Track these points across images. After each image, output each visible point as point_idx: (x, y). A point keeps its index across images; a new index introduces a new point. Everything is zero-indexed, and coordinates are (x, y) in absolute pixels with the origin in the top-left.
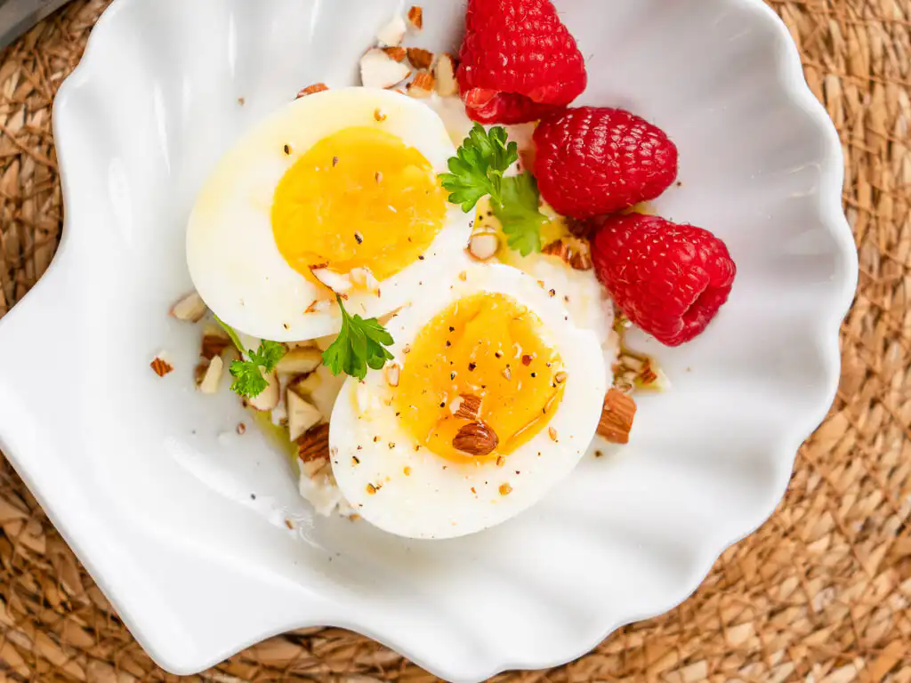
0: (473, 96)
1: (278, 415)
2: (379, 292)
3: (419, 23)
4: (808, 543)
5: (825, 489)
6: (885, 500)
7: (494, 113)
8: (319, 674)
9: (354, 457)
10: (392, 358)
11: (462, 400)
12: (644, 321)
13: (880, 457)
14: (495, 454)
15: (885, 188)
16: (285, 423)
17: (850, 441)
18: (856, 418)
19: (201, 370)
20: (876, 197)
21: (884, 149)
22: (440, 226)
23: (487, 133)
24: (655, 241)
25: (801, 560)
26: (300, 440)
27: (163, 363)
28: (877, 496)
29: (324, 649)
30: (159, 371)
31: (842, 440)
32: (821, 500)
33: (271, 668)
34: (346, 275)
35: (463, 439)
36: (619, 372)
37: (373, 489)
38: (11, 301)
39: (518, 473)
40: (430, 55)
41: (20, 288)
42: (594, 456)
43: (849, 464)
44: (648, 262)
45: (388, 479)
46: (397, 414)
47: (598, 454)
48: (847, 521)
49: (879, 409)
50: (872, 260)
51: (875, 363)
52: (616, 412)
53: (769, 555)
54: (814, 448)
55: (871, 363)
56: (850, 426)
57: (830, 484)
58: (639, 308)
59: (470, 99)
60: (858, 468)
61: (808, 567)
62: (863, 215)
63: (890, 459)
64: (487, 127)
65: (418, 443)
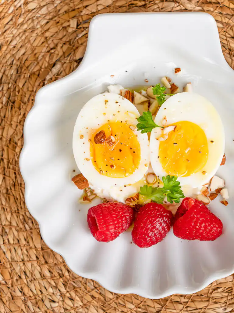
0: (192, 201)
1: (144, 92)
2: (157, 140)
3: (222, 203)
4: (12, 214)
5: (23, 229)
6: (9, 243)
7: (184, 204)
8: (67, 59)
9: (118, 103)
10: (137, 130)
11: (113, 141)
12: (101, 206)
13: (21, 250)
14: (93, 140)
15: (94, 301)
16: (140, 93)
17: (31, 245)
18: (36, 250)
19: (169, 81)
20: (93, 297)
21: (104, 308)
22: (164, 168)
23: (180, 198)
24: (121, 223)
25: (9, 210)
26: (133, 94)
27: (179, 72)
28: (12, 242)
29: (73, 65)
30: (177, 69)
31: (33, 242)
32: (21, 226)
33: (77, 48)
34: (168, 134)
35: (103, 134)
36: (92, 192)
37: (106, 102)
38: (223, 44)
39: (84, 143)
40: (212, 200)
41: (224, 49)
42: (74, 169)
43: (25, 240)
44: (116, 217)
45: (106, 108)
46: (121, 122)
47: (74, 171)
48: (10, 229)
49: (35, 258)
50: (76, 284)
51: (48, 266)
52: (82, 183)
53: (16, 201)
54: (36, 233)
55: (49, 265)
56: (35, 247)
57: (23, 231)
58: (106, 207)
59: (192, 200)
60: (23, 242)
61: (5, 210)
62: (90, 290)
63: (19, 252)
64: (182, 200)
65: (110, 122)
